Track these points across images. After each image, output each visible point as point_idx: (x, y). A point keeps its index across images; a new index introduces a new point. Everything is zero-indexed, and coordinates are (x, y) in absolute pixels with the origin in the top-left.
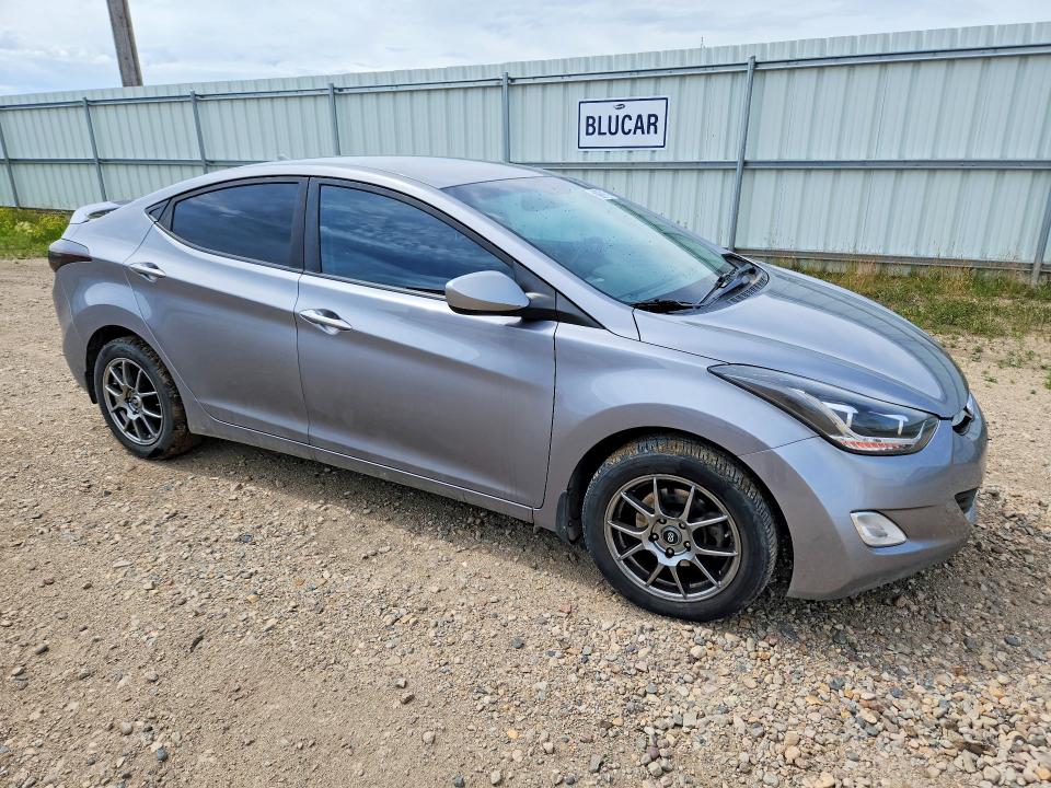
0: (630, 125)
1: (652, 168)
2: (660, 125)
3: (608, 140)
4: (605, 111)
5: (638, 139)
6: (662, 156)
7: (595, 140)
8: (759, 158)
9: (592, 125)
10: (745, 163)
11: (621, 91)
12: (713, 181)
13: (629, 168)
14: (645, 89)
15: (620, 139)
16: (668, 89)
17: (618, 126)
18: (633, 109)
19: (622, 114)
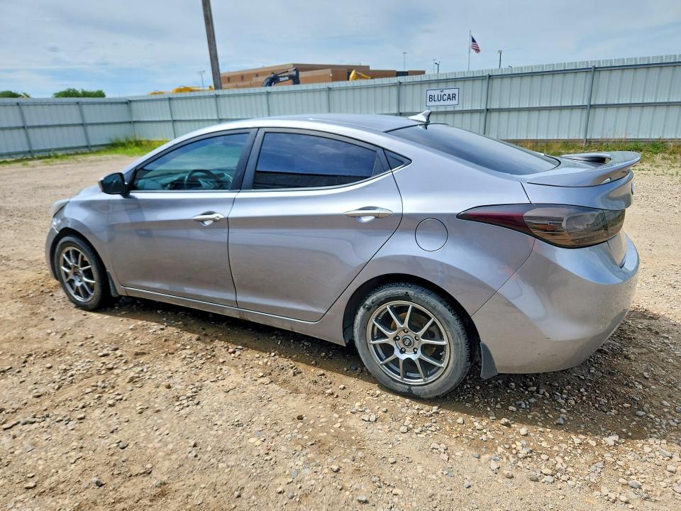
0: (445, 98)
1: (454, 113)
2: (457, 97)
3: (437, 103)
4: (436, 93)
5: (449, 102)
6: (458, 108)
7: (433, 103)
8: (492, 108)
9: (431, 98)
10: (487, 110)
11: (442, 86)
12: (476, 116)
13: (446, 113)
14: (451, 85)
15: (442, 103)
16: (459, 84)
17: (441, 98)
18: (447, 92)
19: (442, 94)
